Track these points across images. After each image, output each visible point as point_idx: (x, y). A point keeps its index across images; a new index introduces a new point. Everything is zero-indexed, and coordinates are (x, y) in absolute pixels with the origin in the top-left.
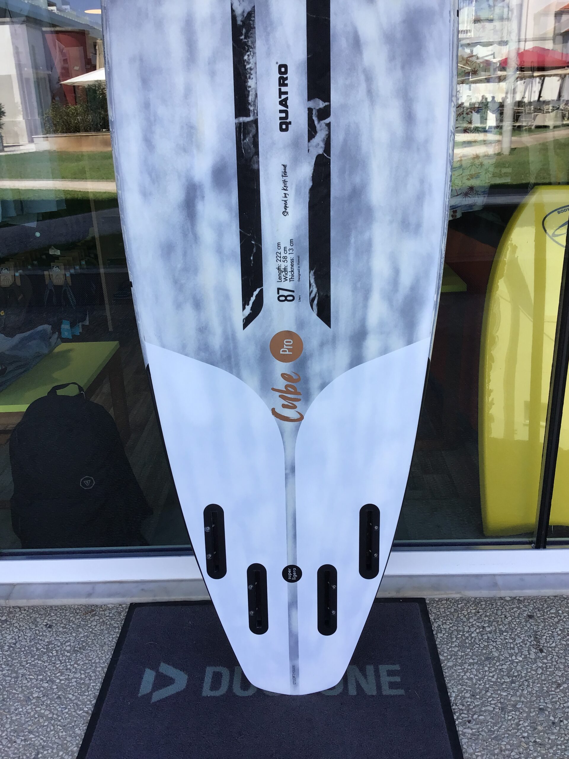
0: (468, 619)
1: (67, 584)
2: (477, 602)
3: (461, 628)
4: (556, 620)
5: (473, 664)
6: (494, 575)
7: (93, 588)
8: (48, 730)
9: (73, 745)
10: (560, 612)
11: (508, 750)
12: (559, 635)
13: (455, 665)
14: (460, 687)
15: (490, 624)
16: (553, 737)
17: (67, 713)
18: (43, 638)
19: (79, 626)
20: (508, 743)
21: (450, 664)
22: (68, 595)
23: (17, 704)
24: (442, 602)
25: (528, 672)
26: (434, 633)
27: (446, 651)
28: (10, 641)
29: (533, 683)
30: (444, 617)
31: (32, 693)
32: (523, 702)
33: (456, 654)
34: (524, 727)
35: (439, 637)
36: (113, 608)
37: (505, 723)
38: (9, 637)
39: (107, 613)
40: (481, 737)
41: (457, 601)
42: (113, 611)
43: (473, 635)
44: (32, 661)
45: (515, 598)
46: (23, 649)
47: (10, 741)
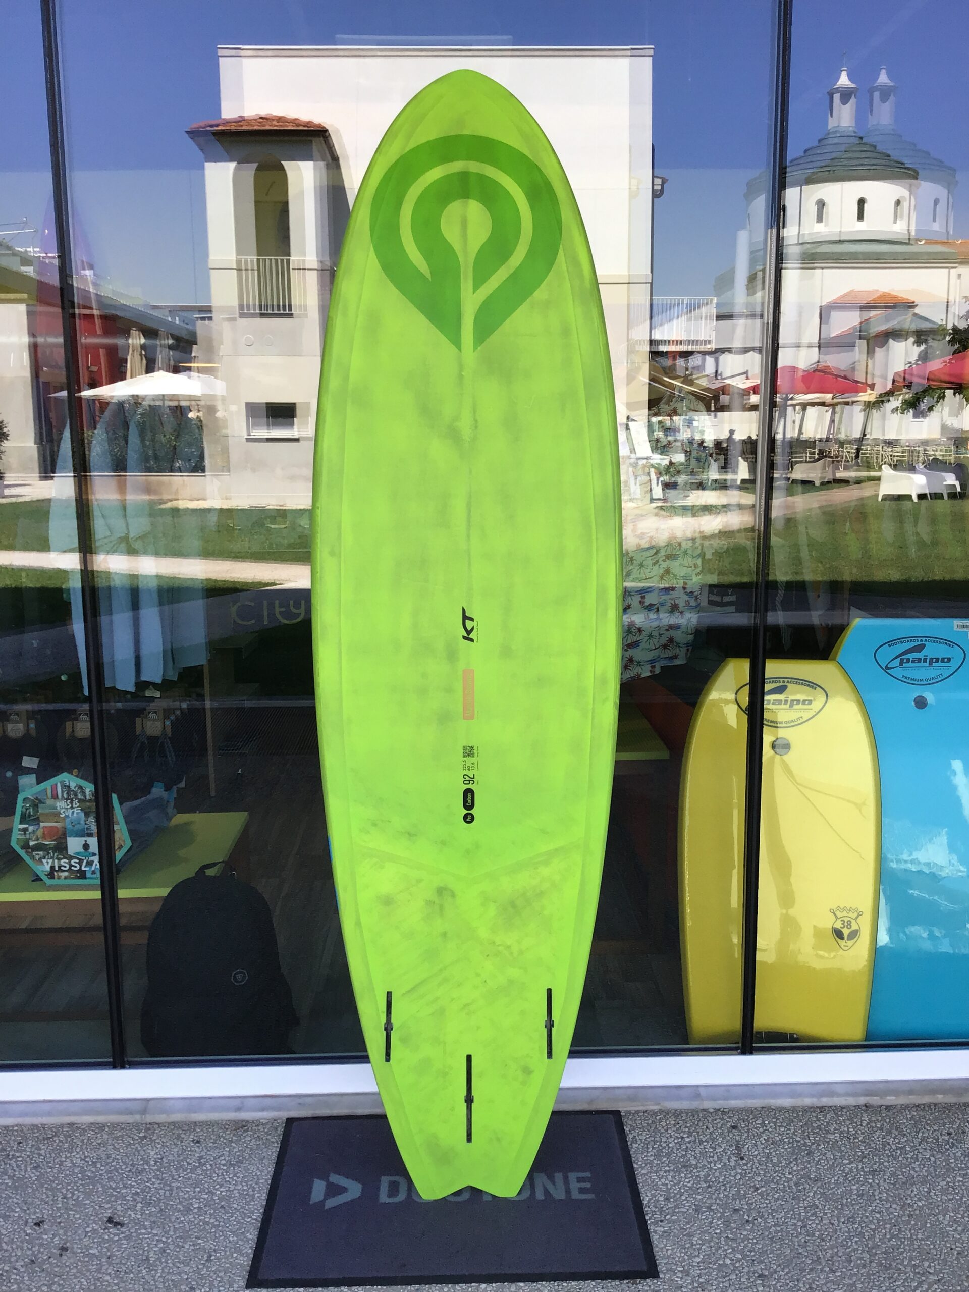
0: (666, 1130)
1: (210, 1098)
2: (677, 1114)
3: (658, 1139)
4: (761, 1130)
5: (669, 1171)
6: (698, 1086)
7: (242, 1103)
8: (217, 1236)
9: (246, 1248)
10: (766, 1122)
11: (700, 1244)
12: (762, 1144)
13: (650, 1172)
14: (653, 1192)
15: (690, 1134)
16: (745, 1233)
17: (234, 1221)
18: (192, 1153)
19: (231, 1141)
20: (700, 1239)
21: (643, 1172)
22: (214, 1109)
23: (176, 1214)
24: (640, 1114)
25: (725, 1178)
26: (629, 1143)
27: (641, 1159)
28: (155, 1156)
29: (731, 1187)
30: (640, 1128)
31: (192, 1204)
32: (718, 1204)
33: (651, 1163)
34: (718, 1225)
35: (634, 1148)
36: (267, 1124)
37: (698, 1222)
38: (152, 1153)
39: (261, 1128)
40: (672, 1234)
41: (655, 1114)
42: (268, 1127)
43: (670, 1145)
44: (187, 1175)
45: (719, 1110)
46: (172, 1164)
47: (178, 1246)
